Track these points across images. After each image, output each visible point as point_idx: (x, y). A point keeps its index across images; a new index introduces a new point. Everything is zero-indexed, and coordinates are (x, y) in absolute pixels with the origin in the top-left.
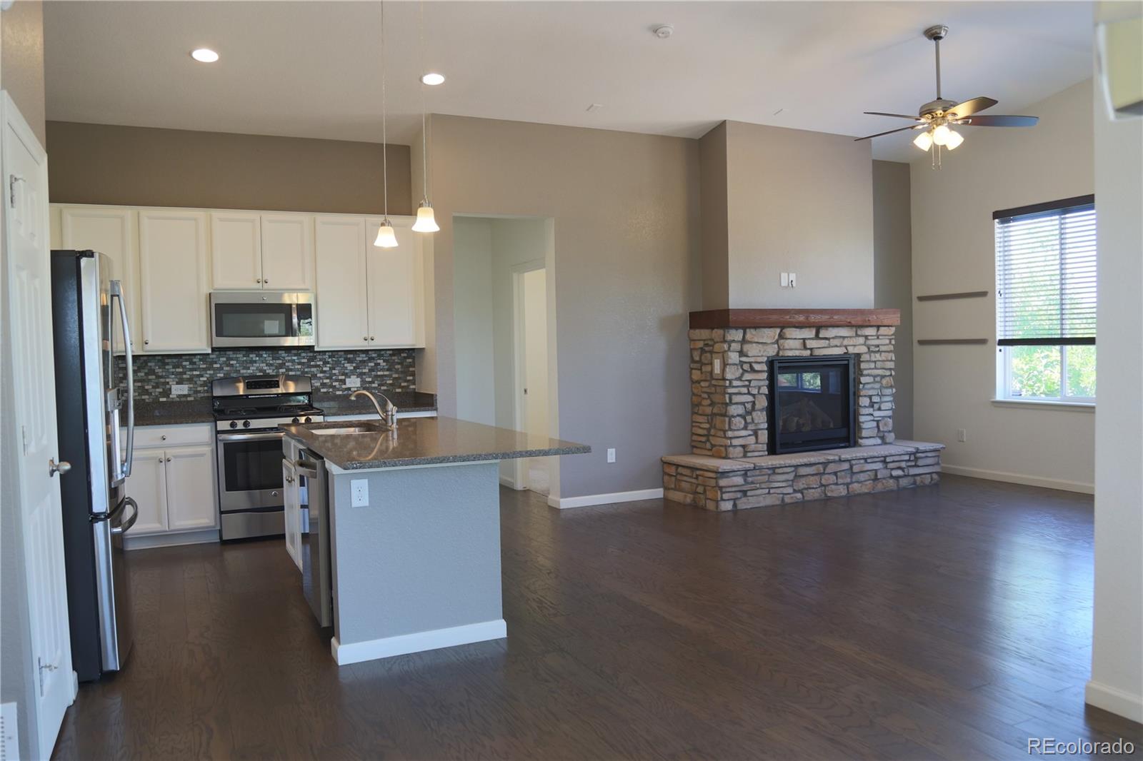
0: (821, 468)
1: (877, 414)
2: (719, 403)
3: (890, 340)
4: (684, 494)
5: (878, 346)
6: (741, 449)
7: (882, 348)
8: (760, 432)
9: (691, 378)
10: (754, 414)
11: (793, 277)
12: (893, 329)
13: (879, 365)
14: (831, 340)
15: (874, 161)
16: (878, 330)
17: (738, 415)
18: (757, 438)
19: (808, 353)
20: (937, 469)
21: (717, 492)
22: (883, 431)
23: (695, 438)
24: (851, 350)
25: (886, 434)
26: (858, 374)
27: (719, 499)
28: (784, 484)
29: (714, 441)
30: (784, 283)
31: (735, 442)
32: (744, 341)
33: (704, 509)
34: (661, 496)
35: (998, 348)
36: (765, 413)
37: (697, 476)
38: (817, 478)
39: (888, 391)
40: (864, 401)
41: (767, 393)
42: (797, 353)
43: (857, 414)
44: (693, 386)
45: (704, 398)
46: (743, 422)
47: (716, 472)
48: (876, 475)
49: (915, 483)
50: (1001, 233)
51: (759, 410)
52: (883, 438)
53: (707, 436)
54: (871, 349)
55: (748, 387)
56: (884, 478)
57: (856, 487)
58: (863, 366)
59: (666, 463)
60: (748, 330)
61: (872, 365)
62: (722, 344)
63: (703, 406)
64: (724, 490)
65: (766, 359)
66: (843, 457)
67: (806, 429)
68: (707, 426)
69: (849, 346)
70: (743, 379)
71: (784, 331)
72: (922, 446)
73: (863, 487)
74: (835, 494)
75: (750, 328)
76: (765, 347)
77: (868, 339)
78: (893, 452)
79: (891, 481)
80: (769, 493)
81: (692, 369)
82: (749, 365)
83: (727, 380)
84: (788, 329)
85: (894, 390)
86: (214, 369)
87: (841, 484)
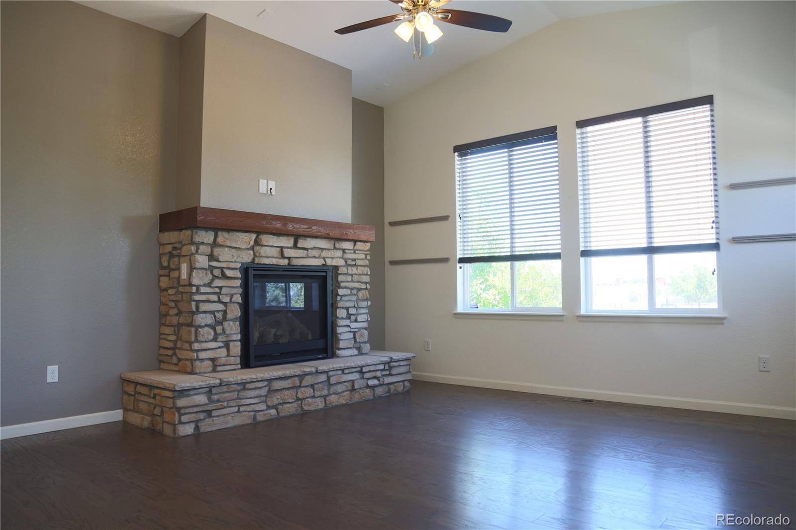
0: (297, 381)
1: (354, 325)
2: (186, 312)
3: (366, 255)
4: (142, 416)
5: (354, 260)
6: (210, 363)
7: (359, 262)
8: (231, 344)
9: (159, 287)
10: (226, 324)
11: (272, 184)
12: (368, 245)
13: (355, 278)
14: (310, 251)
15: (353, 99)
16: (355, 245)
17: (206, 325)
18: (228, 350)
19: (286, 262)
20: (409, 377)
21: (174, 414)
22: (360, 342)
23: (162, 351)
24: (329, 262)
25: (361, 345)
26: (336, 286)
27: (177, 422)
28: (256, 401)
29: (182, 354)
30: (263, 189)
31: (203, 355)
32: (215, 244)
33: (161, 434)
34: (121, 418)
35: (459, 265)
36: (238, 323)
37: (155, 395)
38: (293, 392)
39: (364, 304)
40: (341, 313)
41: (241, 302)
42: (274, 261)
43: (334, 326)
44: (162, 294)
45: (171, 308)
46: (213, 333)
47: (174, 391)
48: (353, 386)
49: (389, 391)
50: (460, 164)
51: (231, 320)
52: (359, 349)
53: (174, 348)
54: (348, 263)
55: (219, 294)
56: (360, 389)
57: (333, 399)
58: (340, 278)
59: (126, 380)
60: (220, 233)
61: (349, 278)
62: (188, 246)
63: (171, 316)
64: (182, 411)
65: (239, 265)
66: (320, 368)
67: (284, 340)
68: (173, 338)
69: (327, 258)
70: (213, 286)
71: (260, 237)
72: (396, 355)
73: (341, 399)
74: (312, 408)
75: (223, 230)
76: (240, 252)
77: (345, 253)
78: (369, 362)
79: (368, 391)
80: (238, 411)
81: (161, 276)
82: (220, 271)
83: (194, 285)
84: (264, 236)
85: (369, 303)
87: (318, 397)
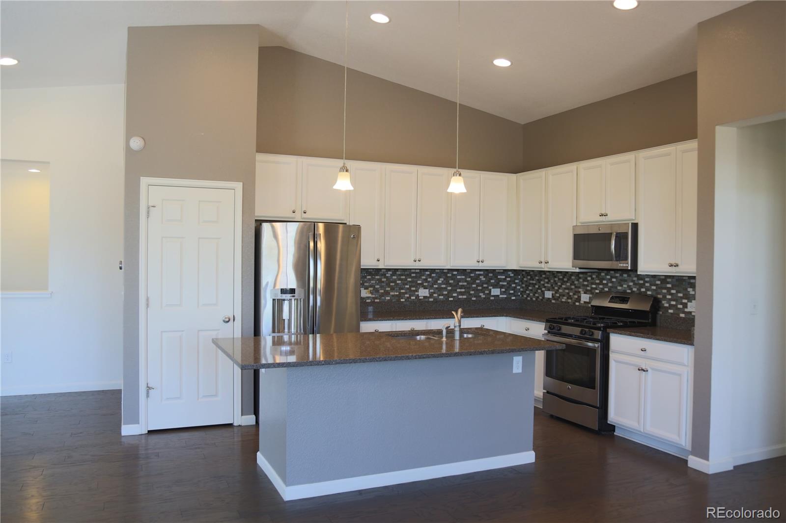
86: (603, 284)
